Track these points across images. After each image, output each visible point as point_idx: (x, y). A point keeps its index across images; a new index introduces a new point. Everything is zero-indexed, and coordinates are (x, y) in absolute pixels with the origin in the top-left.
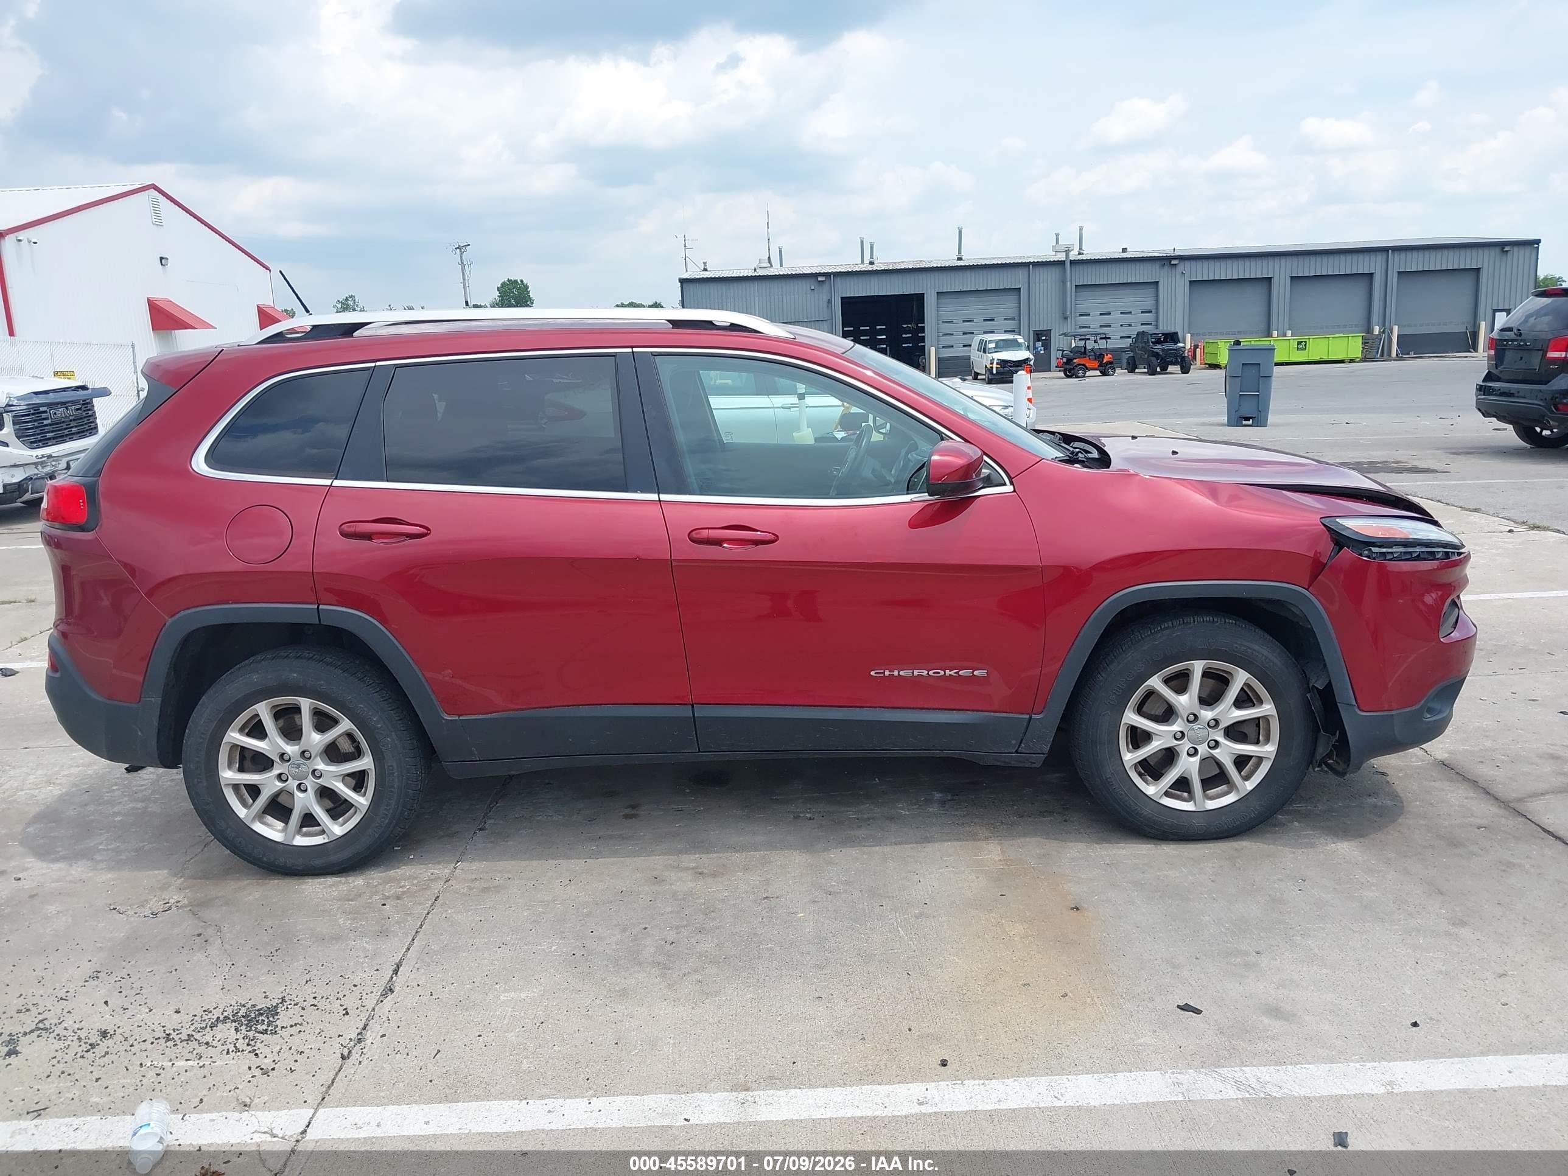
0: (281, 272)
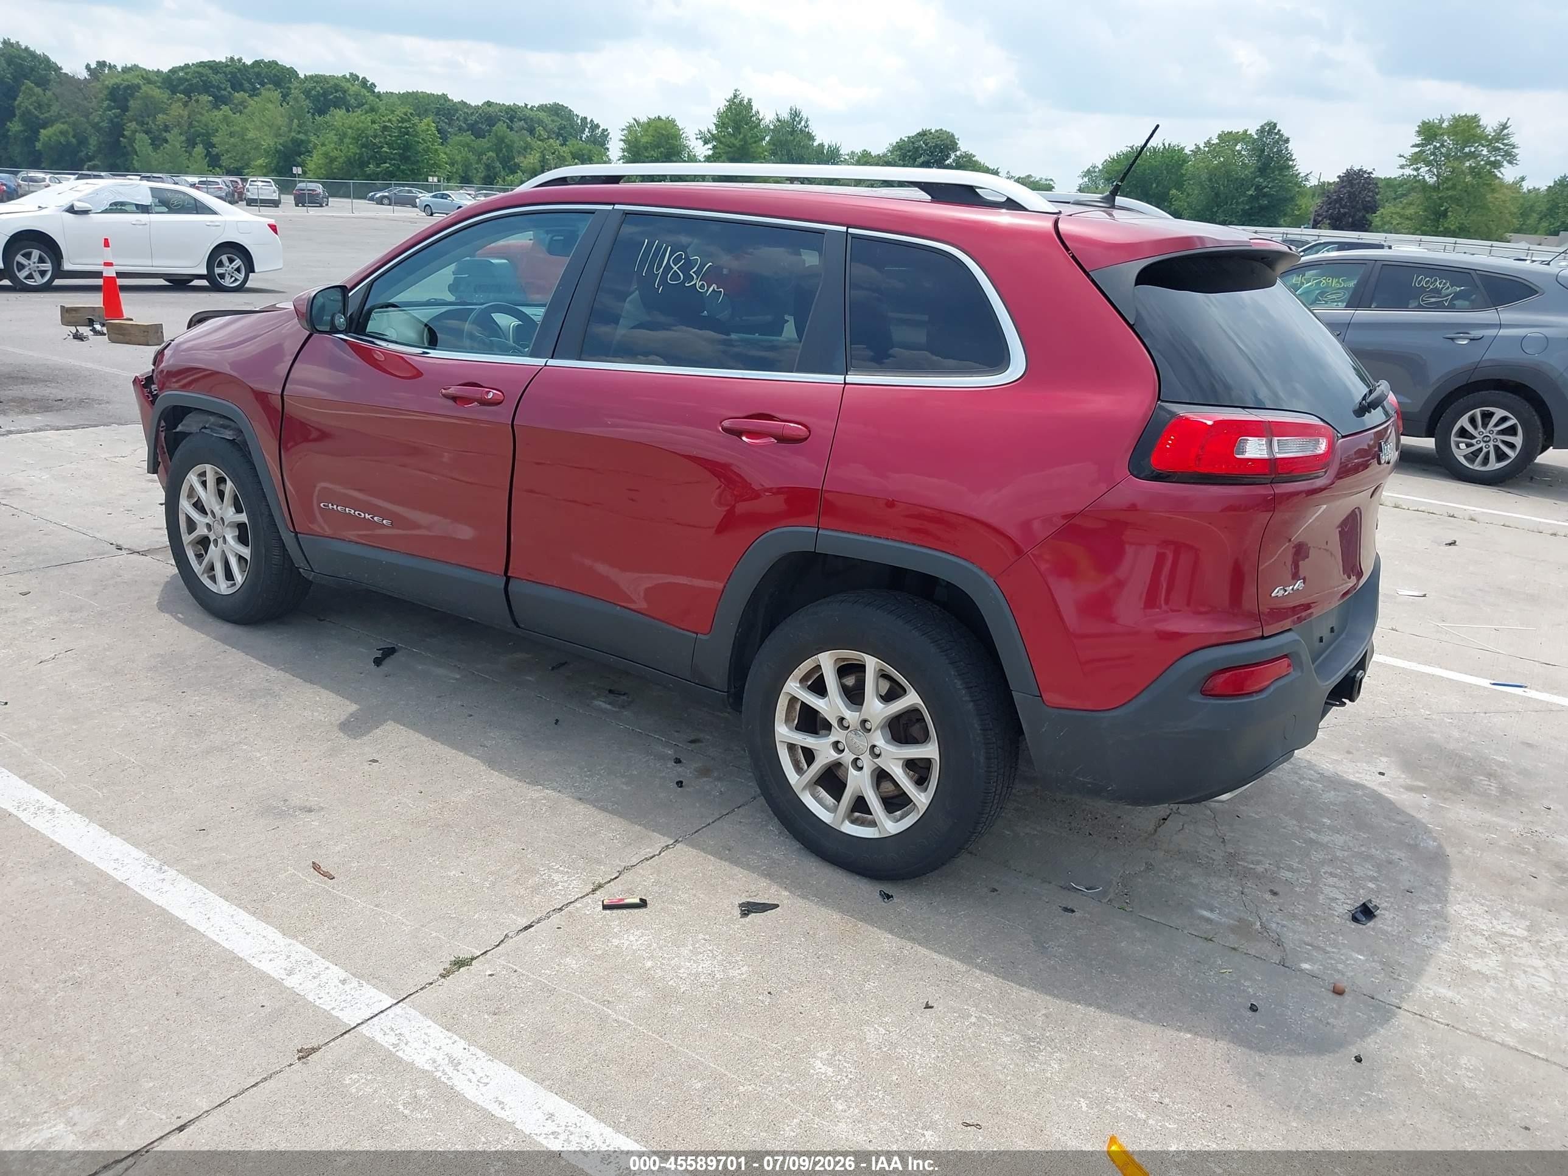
0: (1158, 126)
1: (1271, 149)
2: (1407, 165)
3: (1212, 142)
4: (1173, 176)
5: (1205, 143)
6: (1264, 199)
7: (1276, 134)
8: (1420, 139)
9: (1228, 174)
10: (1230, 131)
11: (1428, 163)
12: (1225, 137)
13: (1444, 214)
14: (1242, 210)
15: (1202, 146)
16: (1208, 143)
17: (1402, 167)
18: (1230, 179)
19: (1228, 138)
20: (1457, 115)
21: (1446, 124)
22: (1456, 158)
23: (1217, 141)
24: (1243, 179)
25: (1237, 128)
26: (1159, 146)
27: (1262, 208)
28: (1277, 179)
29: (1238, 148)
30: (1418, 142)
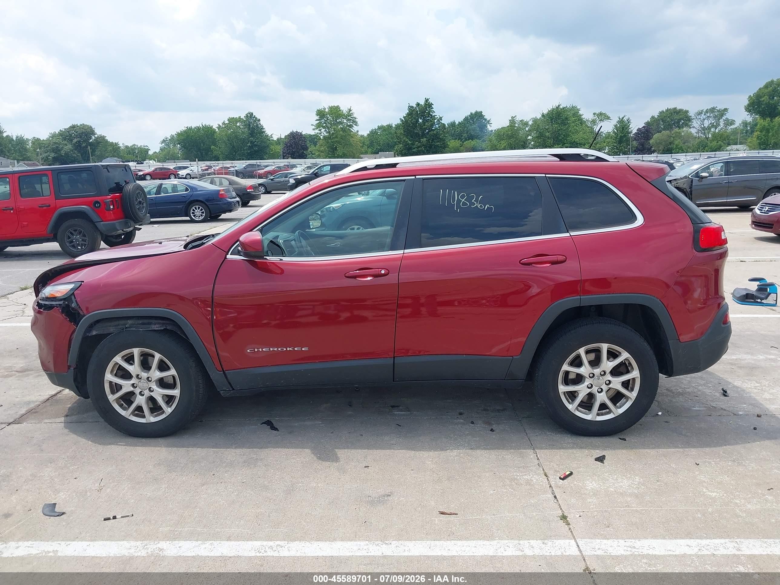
1: (253, 124)
2: (316, 129)
3: (226, 123)
4: (210, 140)
5: (222, 123)
6: (256, 147)
7: (254, 118)
8: (318, 117)
9: (236, 137)
10: (233, 117)
11: (324, 127)
12: (231, 120)
13: (336, 149)
14: (247, 153)
15: (221, 125)
16: (224, 123)
17: (314, 129)
18: (238, 139)
19: (232, 120)
20: (330, 106)
21: (327, 110)
22: (334, 124)
23: (228, 122)
24: (244, 139)
25: (236, 116)
26: (200, 126)
27: (256, 151)
28: (259, 138)
29: (238, 124)
30: (318, 119)
